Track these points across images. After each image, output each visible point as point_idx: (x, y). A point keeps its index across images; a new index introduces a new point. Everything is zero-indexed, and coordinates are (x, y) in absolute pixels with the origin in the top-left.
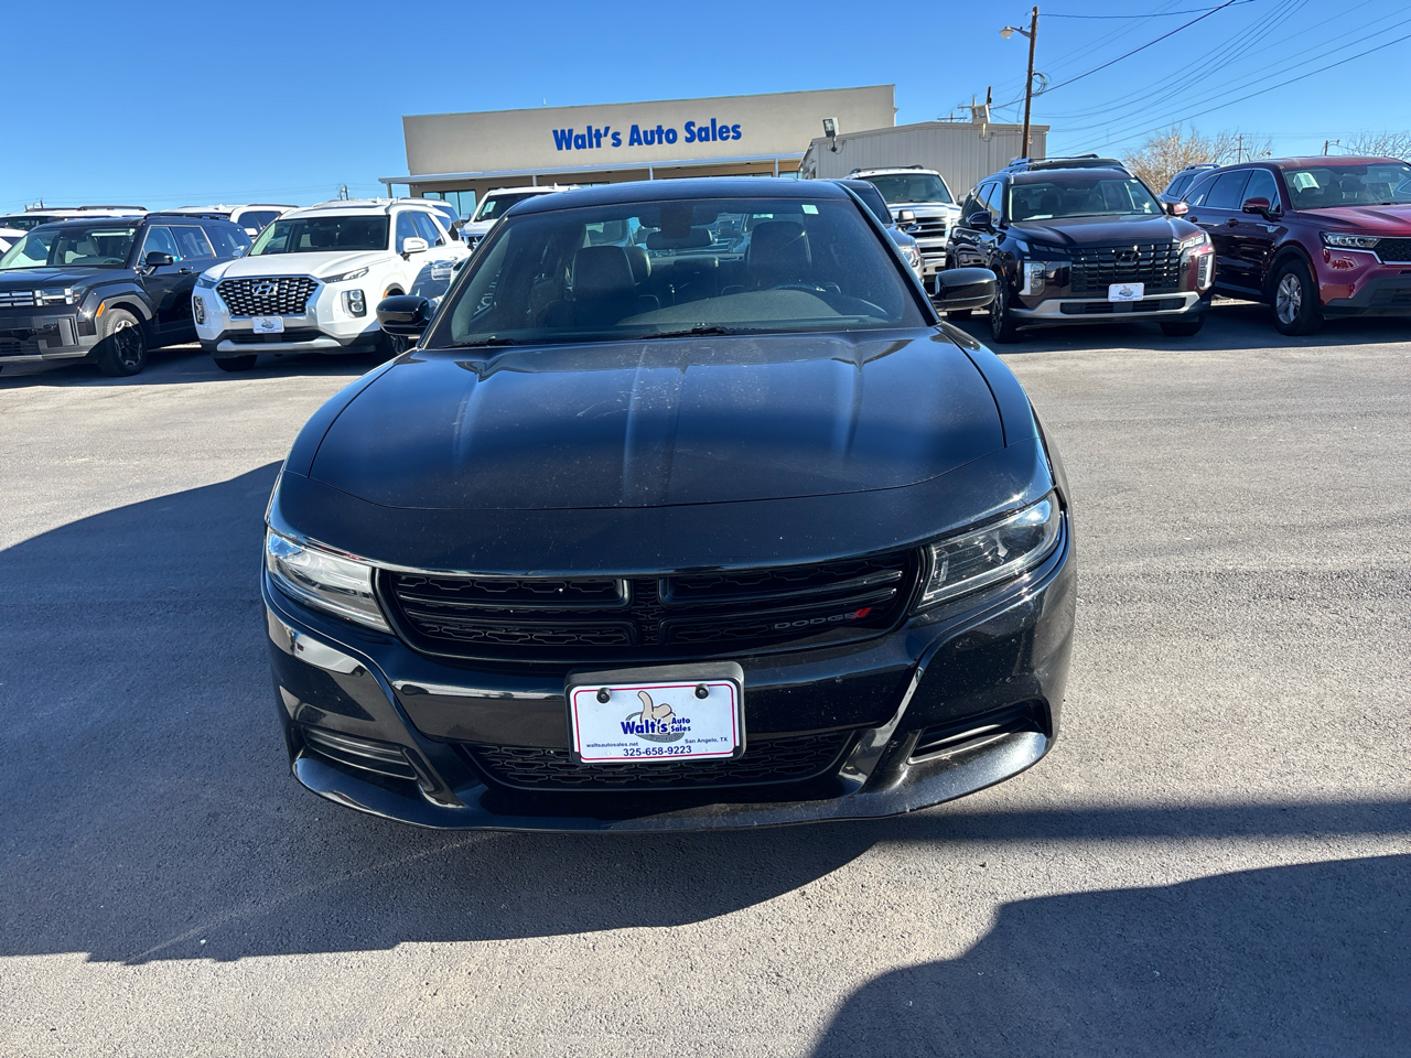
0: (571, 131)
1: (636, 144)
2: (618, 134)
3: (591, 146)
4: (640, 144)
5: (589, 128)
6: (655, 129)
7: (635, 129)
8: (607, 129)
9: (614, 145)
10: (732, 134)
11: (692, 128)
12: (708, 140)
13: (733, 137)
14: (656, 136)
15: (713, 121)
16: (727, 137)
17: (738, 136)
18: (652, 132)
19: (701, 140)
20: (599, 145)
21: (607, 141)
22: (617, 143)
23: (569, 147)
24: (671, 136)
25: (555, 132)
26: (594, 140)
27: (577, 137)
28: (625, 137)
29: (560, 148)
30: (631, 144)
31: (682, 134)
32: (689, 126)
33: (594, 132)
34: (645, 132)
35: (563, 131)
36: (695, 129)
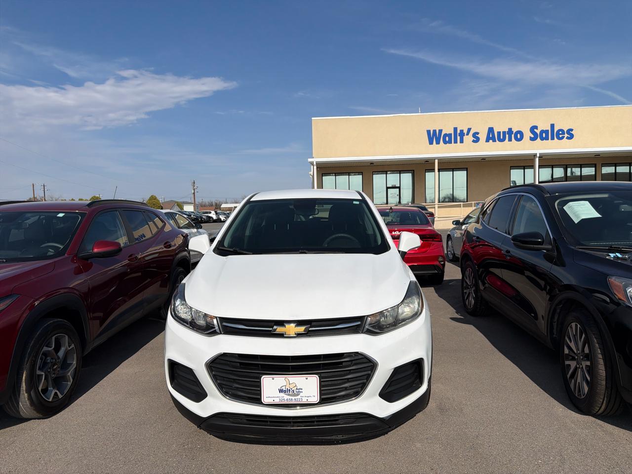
0: (441, 131)
1: (491, 141)
2: (478, 133)
3: (456, 142)
4: (494, 141)
5: (455, 129)
6: (507, 130)
7: (491, 130)
8: (469, 130)
9: (474, 141)
10: (566, 135)
11: (535, 130)
12: (548, 139)
13: (568, 138)
14: (507, 136)
15: (552, 126)
16: (563, 138)
17: (571, 137)
18: (504, 133)
19: (542, 139)
20: (462, 141)
21: (468, 139)
22: (476, 139)
23: (438, 143)
24: (519, 137)
25: (429, 132)
26: (459, 138)
27: (446, 135)
28: (483, 136)
29: (431, 143)
30: (487, 141)
31: (528, 134)
32: (533, 129)
33: (458, 132)
34: (499, 133)
35: (435, 131)
36: (538, 131)
